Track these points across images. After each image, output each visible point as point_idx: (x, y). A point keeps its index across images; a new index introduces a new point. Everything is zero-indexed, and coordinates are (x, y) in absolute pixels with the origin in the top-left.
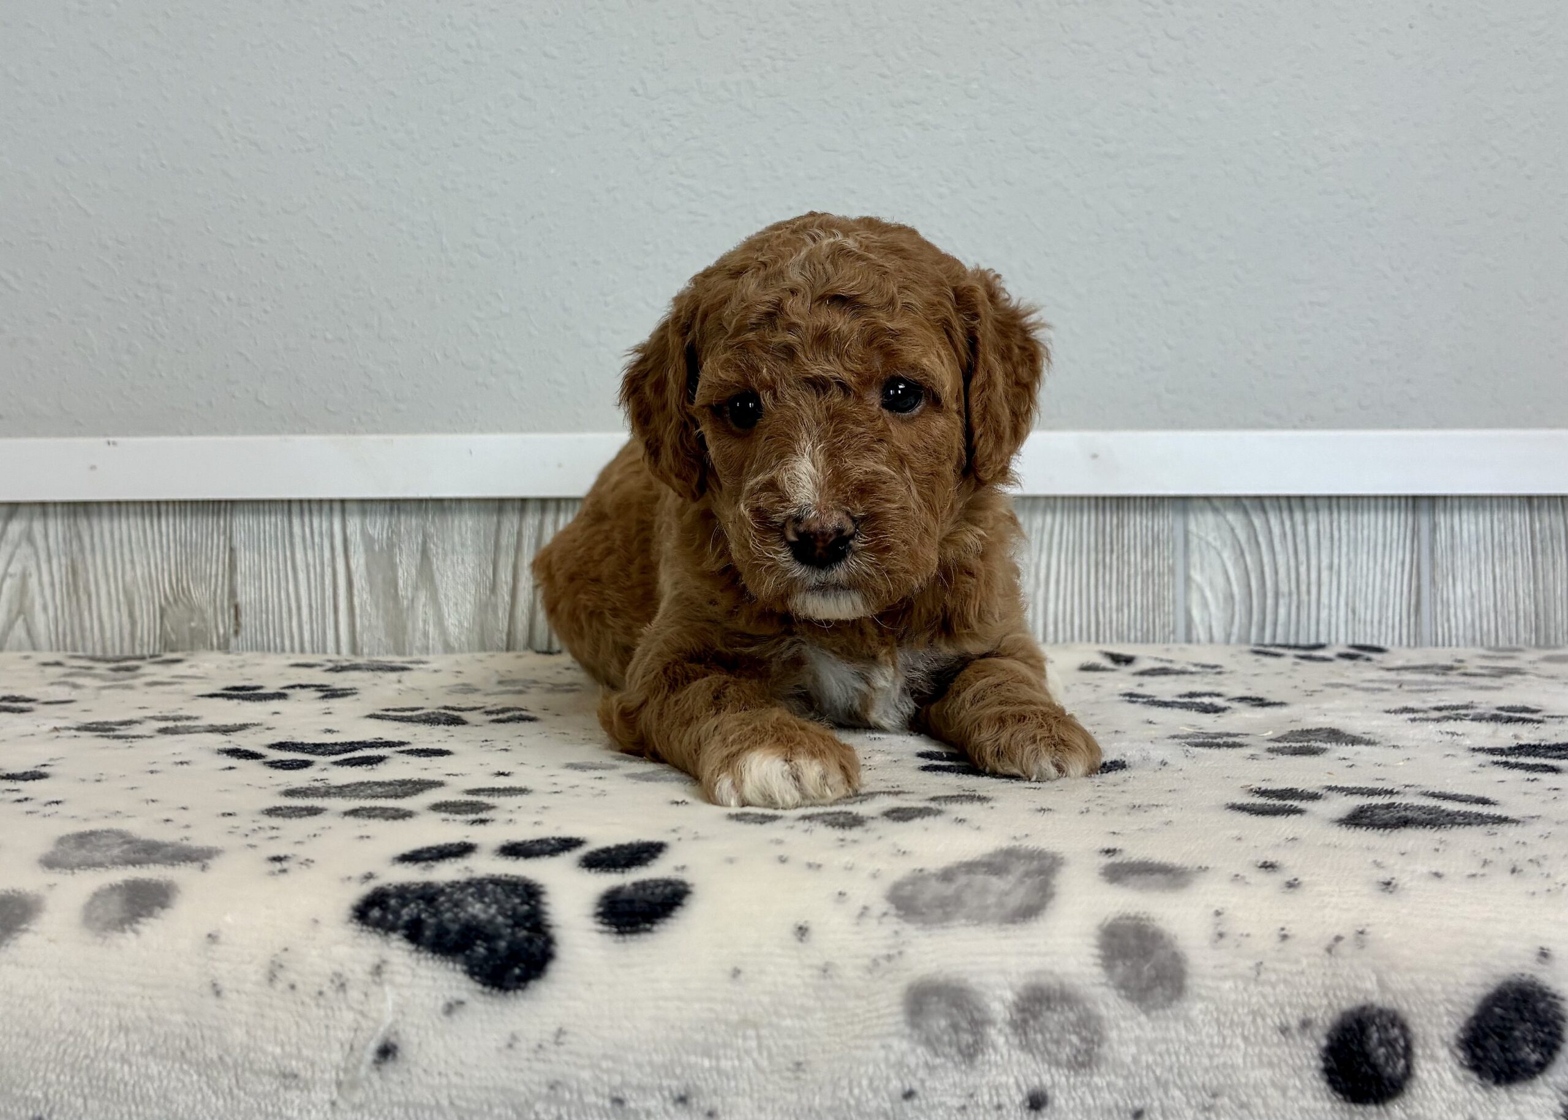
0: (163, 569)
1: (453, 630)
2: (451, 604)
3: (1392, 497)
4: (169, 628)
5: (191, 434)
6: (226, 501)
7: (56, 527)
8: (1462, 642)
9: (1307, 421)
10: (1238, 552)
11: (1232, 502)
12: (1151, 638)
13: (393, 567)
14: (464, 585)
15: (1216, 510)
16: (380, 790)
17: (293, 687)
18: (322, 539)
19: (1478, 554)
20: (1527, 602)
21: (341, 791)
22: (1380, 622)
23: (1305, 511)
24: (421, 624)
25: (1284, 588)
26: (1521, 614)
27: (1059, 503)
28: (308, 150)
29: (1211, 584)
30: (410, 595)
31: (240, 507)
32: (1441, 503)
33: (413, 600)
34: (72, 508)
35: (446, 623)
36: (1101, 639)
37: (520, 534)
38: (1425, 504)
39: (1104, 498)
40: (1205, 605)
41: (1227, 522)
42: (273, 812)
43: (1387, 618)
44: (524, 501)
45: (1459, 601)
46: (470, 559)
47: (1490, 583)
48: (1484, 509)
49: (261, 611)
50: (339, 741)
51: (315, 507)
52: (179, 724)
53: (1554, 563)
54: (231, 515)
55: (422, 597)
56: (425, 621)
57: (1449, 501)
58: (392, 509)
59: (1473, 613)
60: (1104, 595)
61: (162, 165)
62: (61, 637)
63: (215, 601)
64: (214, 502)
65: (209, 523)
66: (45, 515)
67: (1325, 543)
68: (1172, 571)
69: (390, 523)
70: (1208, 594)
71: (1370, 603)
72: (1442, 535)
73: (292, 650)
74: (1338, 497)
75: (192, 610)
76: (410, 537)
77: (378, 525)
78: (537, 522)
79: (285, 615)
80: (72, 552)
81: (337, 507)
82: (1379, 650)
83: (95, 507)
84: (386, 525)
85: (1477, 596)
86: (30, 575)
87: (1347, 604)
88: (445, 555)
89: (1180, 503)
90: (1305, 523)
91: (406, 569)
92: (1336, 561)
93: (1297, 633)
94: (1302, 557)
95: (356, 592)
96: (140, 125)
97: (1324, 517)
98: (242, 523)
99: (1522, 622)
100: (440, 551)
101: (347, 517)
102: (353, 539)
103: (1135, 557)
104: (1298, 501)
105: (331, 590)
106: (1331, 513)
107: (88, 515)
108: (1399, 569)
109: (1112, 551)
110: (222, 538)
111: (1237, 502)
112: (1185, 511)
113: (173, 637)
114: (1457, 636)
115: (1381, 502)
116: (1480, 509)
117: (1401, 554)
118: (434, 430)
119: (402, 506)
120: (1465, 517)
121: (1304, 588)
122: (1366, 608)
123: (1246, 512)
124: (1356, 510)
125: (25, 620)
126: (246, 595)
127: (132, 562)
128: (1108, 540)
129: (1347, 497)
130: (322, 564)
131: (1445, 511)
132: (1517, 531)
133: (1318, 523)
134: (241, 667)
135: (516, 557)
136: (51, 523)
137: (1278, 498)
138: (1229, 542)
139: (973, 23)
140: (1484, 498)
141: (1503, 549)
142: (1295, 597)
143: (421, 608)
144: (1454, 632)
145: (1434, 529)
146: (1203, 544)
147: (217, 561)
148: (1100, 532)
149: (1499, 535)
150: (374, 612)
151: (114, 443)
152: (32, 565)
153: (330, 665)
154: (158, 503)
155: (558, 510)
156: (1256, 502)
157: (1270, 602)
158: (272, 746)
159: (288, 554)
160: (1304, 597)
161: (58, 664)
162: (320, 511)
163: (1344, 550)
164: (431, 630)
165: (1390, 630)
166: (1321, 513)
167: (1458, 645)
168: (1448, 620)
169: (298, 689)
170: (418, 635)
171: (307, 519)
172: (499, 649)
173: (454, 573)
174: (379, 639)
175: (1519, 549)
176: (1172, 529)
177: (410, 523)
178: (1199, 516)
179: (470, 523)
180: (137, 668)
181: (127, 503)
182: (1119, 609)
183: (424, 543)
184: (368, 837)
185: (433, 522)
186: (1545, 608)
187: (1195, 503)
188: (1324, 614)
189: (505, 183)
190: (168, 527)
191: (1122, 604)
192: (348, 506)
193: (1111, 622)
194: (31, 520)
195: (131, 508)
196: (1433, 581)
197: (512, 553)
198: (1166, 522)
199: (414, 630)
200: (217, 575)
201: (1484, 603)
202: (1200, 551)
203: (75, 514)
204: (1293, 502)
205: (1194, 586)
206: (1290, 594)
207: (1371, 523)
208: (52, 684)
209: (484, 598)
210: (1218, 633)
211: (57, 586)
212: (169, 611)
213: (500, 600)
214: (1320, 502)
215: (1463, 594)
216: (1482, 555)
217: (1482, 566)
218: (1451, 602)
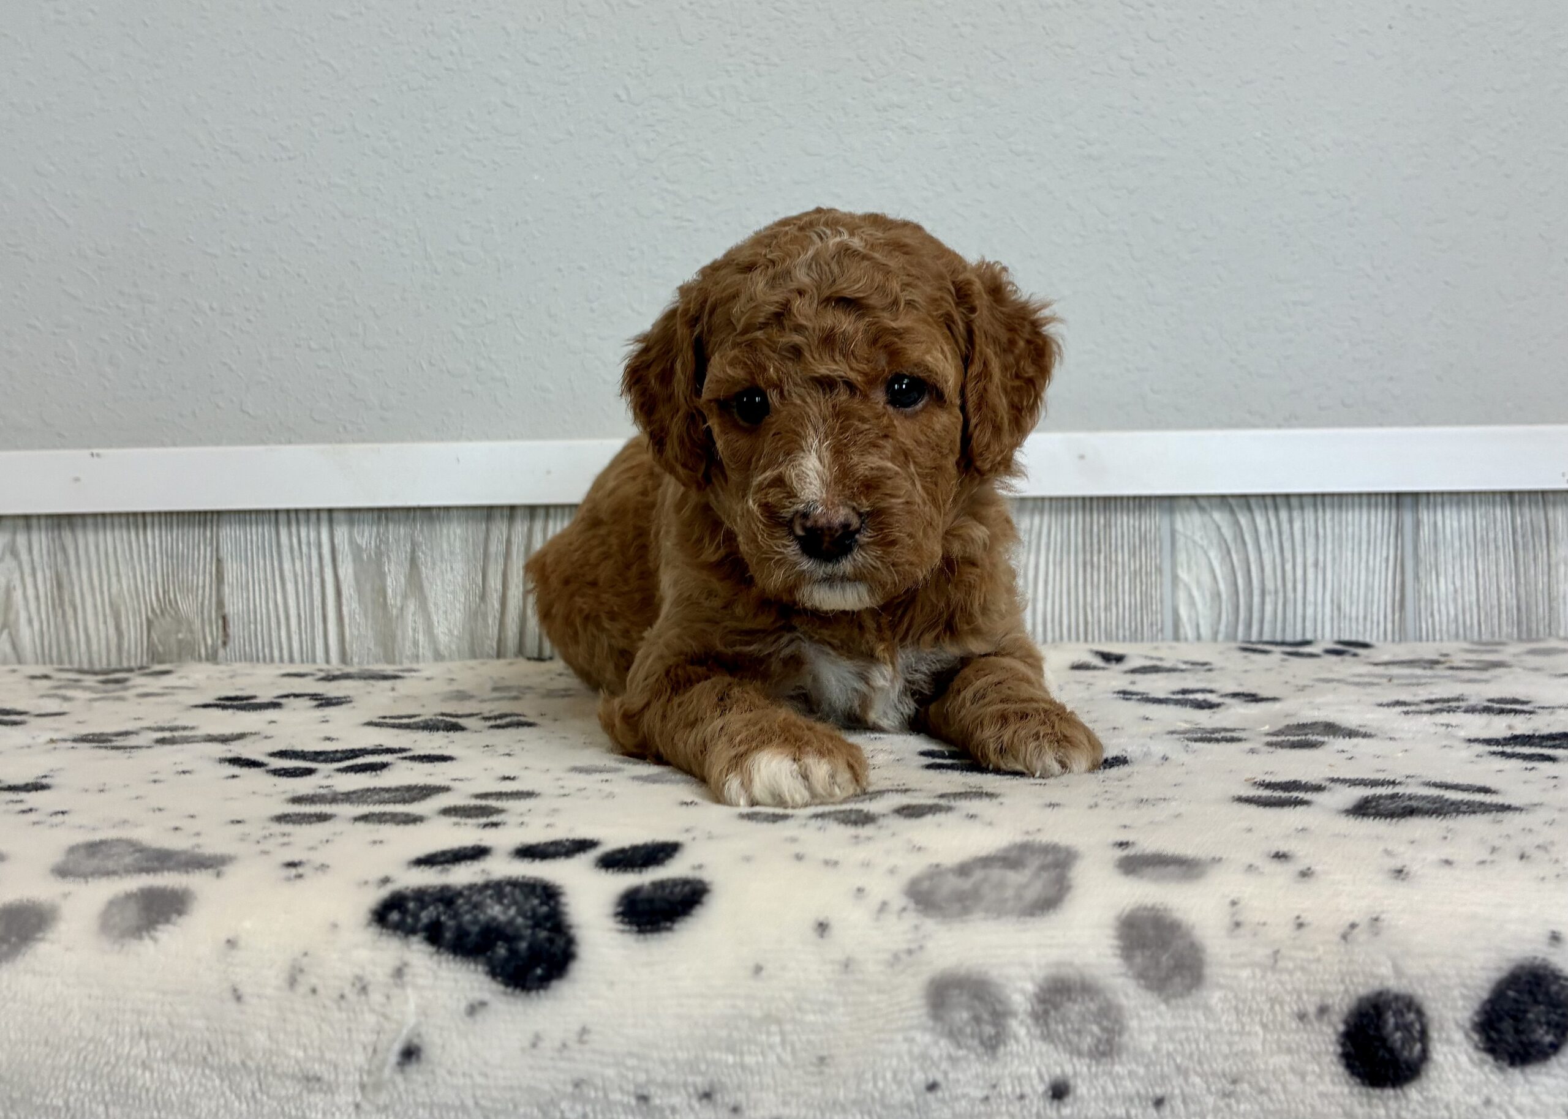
0: (149, 582)
1: (443, 639)
2: (441, 612)
3: (1376, 494)
4: (156, 640)
5: (174, 445)
6: (212, 512)
7: (41, 539)
8: (1445, 637)
9: (1290, 421)
10: (1225, 551)
11: (1218, 501)
12: (1139, 636)
13: (382, 576)
14: (454, 592)
15: (1202, 509)
16: (387, 796)
17: (287, 696)
18: (310, 548)
19: (1461, 549)
20: (1509, 595)
21: (348, 797)
22: (1365, 618)
23: (1290, 507)
24: (410, 632)
25: (1270, 585)
26: (1504, 608)
27: (1047, 503)
28: (290, 158)
29: (1198, 582)
30: (399, 604)
31: (226, 517)
32: (1424, 499)
33: (402, 609)
34: (56, 521)
35: (435, 631)
36: (1090, 638)
37: (509, 542)
38: (1408, 501)
39: (1091, 499)
40: (1192, 603)
41: (1214, 521)
42: (282, 819)
43: (1372, 614)
44: (512, 508)
45: (1443, 597)
46: (459, 566)
47: (1473, 578)
48: (1466, 504)
49: (250, 622)
50: (340, 748)
51: (302, 516)
52: (176, 734)
53: (1535, 559)
54: (218, 526)
55: (412, 606)
56: (414, 630)
57: (1432, 498)
58: (379, 518)
59: (1456, 609)
60: (1092, 595)
61: (142, 175)
62: (47, 651)
63: (202, 613)
64: (200, 513)
65: (194, 534)
66: (28, 528)
67: (1310, 540)
68: (1159, 570)
69: (378, 533)
70: (1196, 593)
71: (1355, 599)
72: (1425, 532)
73: (281, 660)
74: (1323, 495)
75: (179, 622)
76: (398, 546)
77: (366, 534)
78: (526, 529)
79: (274, 625)
80: (56, 565)
81: (324, 516)
82: (1365, 646)
83: (80, 521)
84: (374, 535)
85: (1460, 591)
86: (14, 588)
87: (1332, 601)
88: (434, 564)
89: (1166, 503)
90: (1291, 521)
91: (395, 578)
92: (1321, 558)
93: (1284, 630)
94: (1288, 554)
95: (344, 601)
96: (119, 135)
97: (1309, 514)
98: (228, 534)
99: (1504, 616)
100: (429, 559)
101: (335, 526)
102: (341, 548)
103: (1124, 557)
104: (1284, 499)
105: (319, 599)
106: (1316, 511)
107: (72, 528)
108: (1384, 565)
109: (1099, 551)
110: (209, 549)
111: (1223, 500)
112: (1171, 511)
113: (160, 649)
114: (1441, 630)
115: (1365, 500)
116: (1462, 505)
117: (1384, 551)
118: (421, 438)
119: (390, 515)
120: (1447, 513)
121: (1289, 586)
122: (1351, 603)
123: (1232, 512)
124: (1340, 507)
125: (10, 634)
126: (234, 607)
127: (118, 574)
128: (1095, 541)
129: (1332, 495)
130: (310, 574)
131: (1428, 508)
132: (1499, 525)
133: (1303, 522)
134: (232, 677)
135: (506, 565)
136: (35, 537)
137: (1263, 496)
138: (1215, 541)
139: (955, 26)
140: (1466, 494)
141: (1485, 544)
142: (1281, 594)
143: (410, 616)
144: (1437, 627)
145: (1417, 525)
146: (1190, 545)
147: (204, 572)
148: (1088, 532)
149: (1481, 530)
150: (363, 621)
151: (98, 455)
152: (17, 576)
153: (322, 674)
154: (144, 514)
155: (547, 516)
156: (1243, 500)
157: (1256, 599)
158: (273, 755)
159: (276, 564)
160: (1290, 595)
161: (46, 677)
162: (308, 521)
163: (1329, 547)
164: (421, 638)
165: (1375, 625)
166: (1306, 511)
167: (1441, 640)
168: (1432, 615)
169: (292, 698)
170: (408, 644)
171: (294, 530)
172: (489, 656)
173: (443, 581)
174: (369, 649)
175: (1500, 544)
176: (1159, 529)
177: (397, 532)
178: (1187, 517)
179: (458, 531)
180: (125, 680)
181: (112, 515)
182: (1107, 608)
183: (413, 551)
184: (381, 842)
185: (422, 530)
186: (1527, 603)
187: (1182, 502)
188: (1310, 611)
189: (489, 189)
190: (154, 538)
191: (1111, 603)
192: (335, 515)
193: (1099, 622)
194: (14, 533)
195: (116, 521)
196: (1417, 577)
197: (501, 561)
198: (1154, 522)
199: (404, 639)
200: (204, 587)
201: (1467, 598)
202: (1187, 551)
203: (59, 526)
204: (1279, 500)
205: (1181, 586)
206: (1276, 592)
207: (1355, 520)
208: (42, 696)
209: (473, 606)
210: (1205, 631)
211: (42, 600)
212: (156, 623)
213: (489, 607)
214: (1305, 500)
215: (1447, 589)
216: (1465, 551)
217: (1465, 563)
218: (1435, 597)
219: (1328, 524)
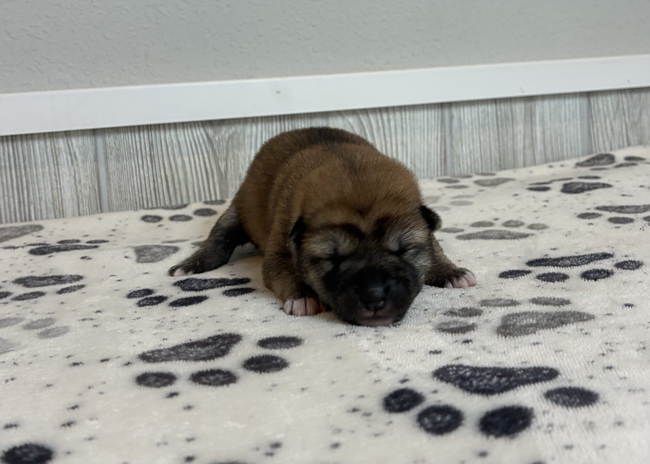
11: (351, 112)
15: (343, 118)
19: (472, 131)
20: (495, 151)
23: (388, 112)
26: (493, 159)
27: (259, 119)
32: (454, 105)
38: (446, 106)
39: (284, 116)
41: (349, 123)
43: (431, 168)
45: (464, 155)
47: (478, 144)
48: (474, 106)
53: (507, 132)
57: (458, 104)
59: (471, 161)
67: (399, 131)
72: (455, 122)
74: (405, 106)
85: (472, 151)
89: (325, 116)
90: (389, 120)
92: (405, 140)
94: (388, 139)
97: (398, 117)
99: (493, 163)
104: (385, 109)
106: (401, 115)
108: (436, 142)
111: (354, 112)
112: (327, 119)
115: (426, 107)
117: (436, 134)
120: (466, 111)
122: (420, 163)
123: (359, 117)
124: (413, 110)
129: (409, 106)
131: (456, 109)
132: (490, 116)
133: (396, 121)
137: (374, 109)
140: (475, 101)
141: (484, 126)
145: (452, 118)
149: (482, 120)
156: (364, 112)
163: (409, 133)
166: (397, 114)
168: (460, 165)
175: (491, 126)
187: (332, 113)
196: (452, 146)
201: (476, 154)
204: (382, 110)
207: (422, 118)
214: (396, 109)
215: (466, 150)
216: (474, 131)
217: (475, 136)
218: (461, 156)
219: (408, 121)
